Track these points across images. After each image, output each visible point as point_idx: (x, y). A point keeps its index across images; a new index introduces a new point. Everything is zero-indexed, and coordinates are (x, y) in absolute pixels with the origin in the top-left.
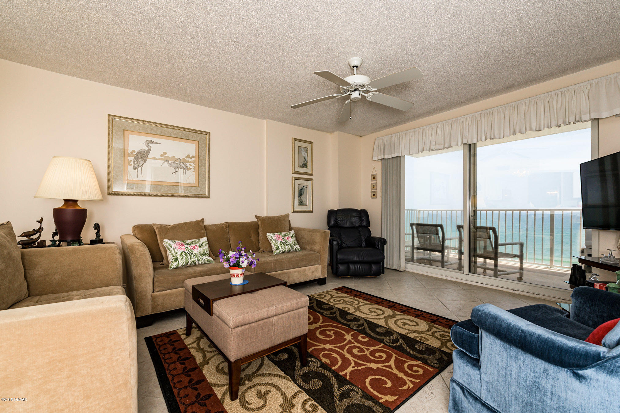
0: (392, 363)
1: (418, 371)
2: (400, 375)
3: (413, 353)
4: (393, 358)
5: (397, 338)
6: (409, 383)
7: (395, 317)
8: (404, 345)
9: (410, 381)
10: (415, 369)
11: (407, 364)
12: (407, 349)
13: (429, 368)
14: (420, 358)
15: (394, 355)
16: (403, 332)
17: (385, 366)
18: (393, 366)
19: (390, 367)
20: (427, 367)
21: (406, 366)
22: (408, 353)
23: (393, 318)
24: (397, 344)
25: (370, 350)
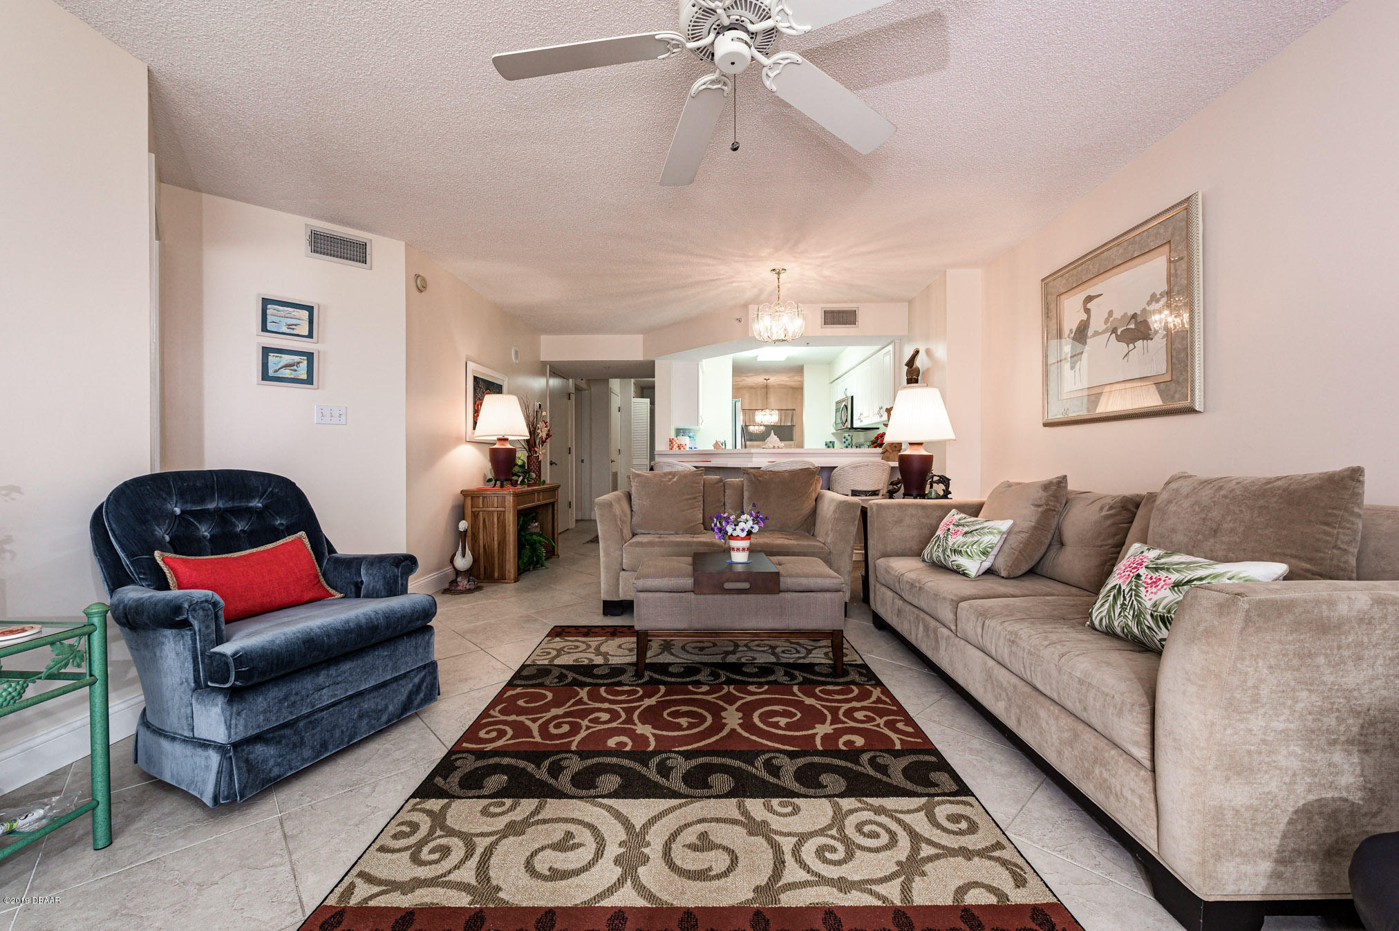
0: (535, 728)
1: (487, 733)
2: (513, 717)
3: (506, 761)
4: (536, 733)
5: (557, 780)
6: (497, 714)
7: (618, 861)
8: (531, 768)
9: (496, 717)
10: (494, 734)
11: (508, 736)
12: (522, 764)
13: (470, 746)
14: (490, 757)
15: (538, 739)
16: (554, 807)
17: (541, 718)
18: (528, 723)
19: (534, 720)
20: (474, 746)
21: (510, 732)
22: (517, 755)
23: (622, 850)
24: (547, 763)
25: (584, 728)
